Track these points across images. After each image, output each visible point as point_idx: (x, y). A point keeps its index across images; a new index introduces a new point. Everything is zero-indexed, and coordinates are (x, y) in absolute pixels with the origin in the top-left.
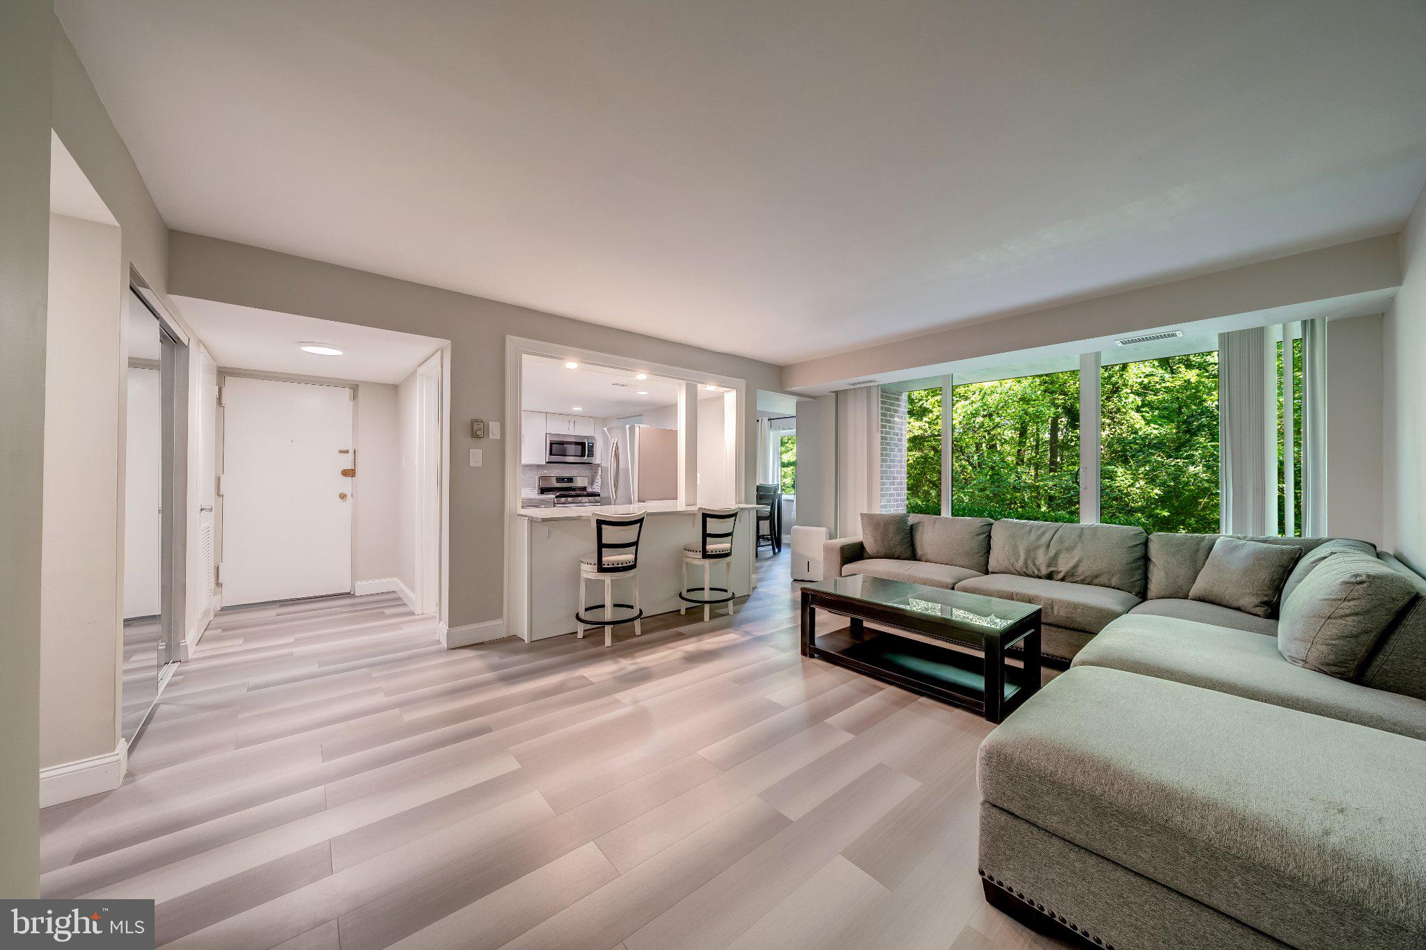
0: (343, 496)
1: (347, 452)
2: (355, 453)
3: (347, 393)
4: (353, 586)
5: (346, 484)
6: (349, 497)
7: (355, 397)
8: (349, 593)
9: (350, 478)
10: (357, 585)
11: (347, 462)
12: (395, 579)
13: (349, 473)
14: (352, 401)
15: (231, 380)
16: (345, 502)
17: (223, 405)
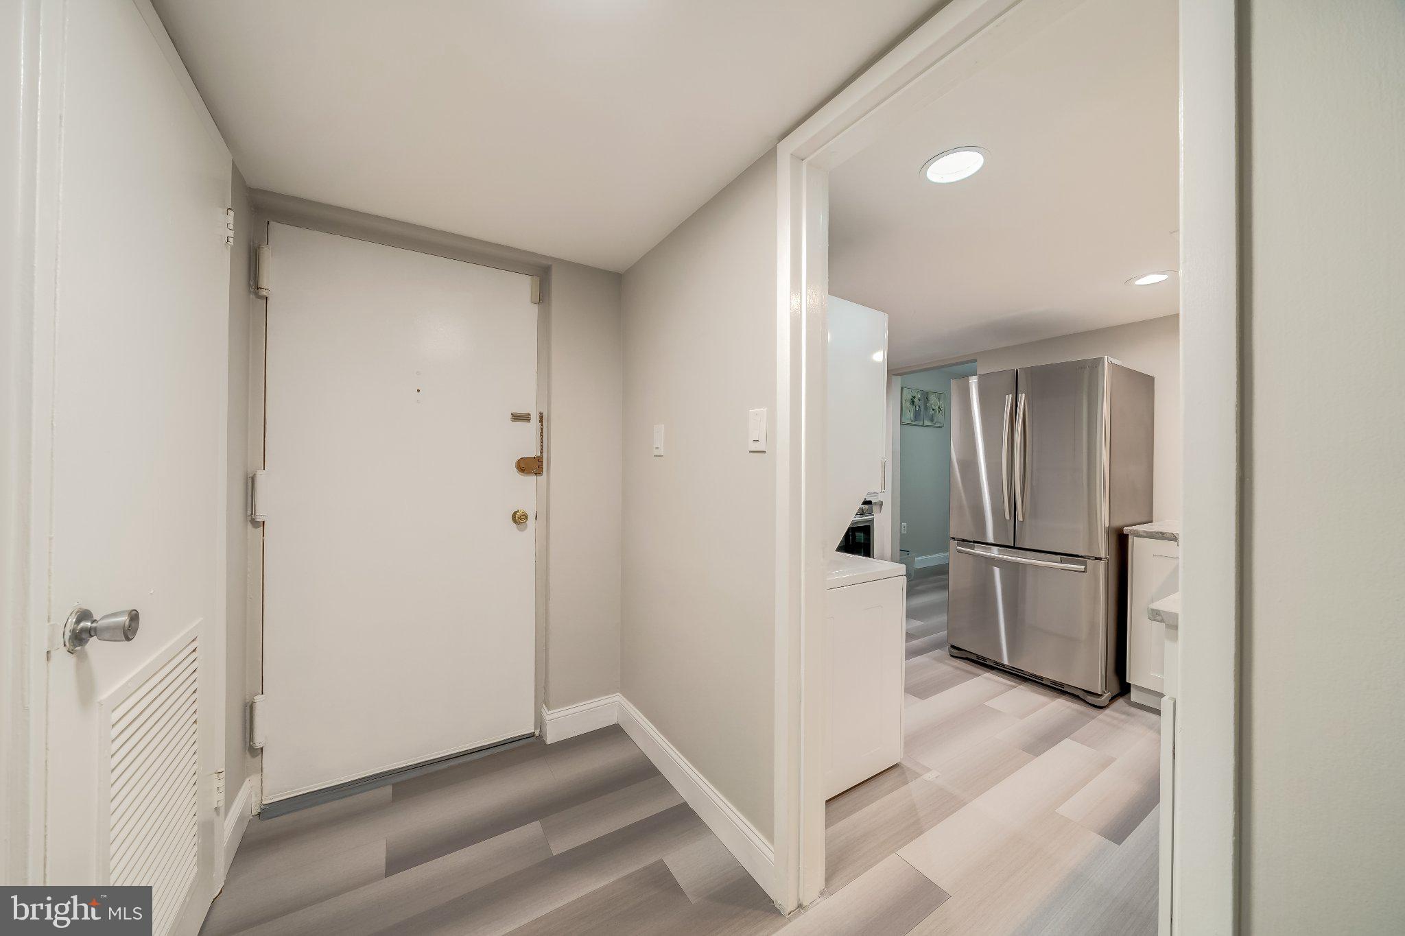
0: (519, 519)
1: (526, 418)
2: (541, 421)
3: (521, 284)
4: (540, 723)
5: (526, 492)
6: (532, 520)
7: (543, 297)
8: (533, 735)
9: (531, 479)
10: (548, 718)
11: (525, 442)
12: (618, 698)
13: (531, 466)
14: (536, 306)
15: (279, 231)
16: (522, 531)
17: (264, 293)
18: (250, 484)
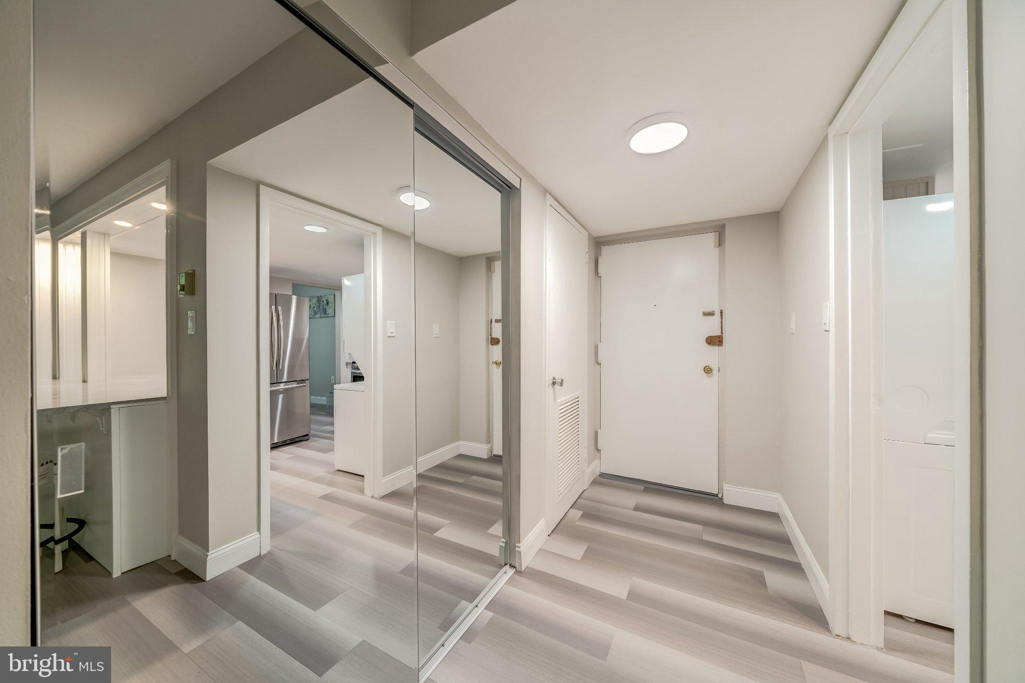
0: (708, 370)
1: (711, 314)
2: (721, 315)
3: (710, 239)
4: (720, 488)
5: (712, 355)
6: (715, 371)
7: (720, 243)
8: (716, 495)
9: (716, 348)
10: (725, 488)
11: (712, 327)
12: (778, 496)
13: (715, 341)
14: (717, 249)
15: (605, 250)
16: (711, 377)
17: (599, 275)
18: (596, 348)
